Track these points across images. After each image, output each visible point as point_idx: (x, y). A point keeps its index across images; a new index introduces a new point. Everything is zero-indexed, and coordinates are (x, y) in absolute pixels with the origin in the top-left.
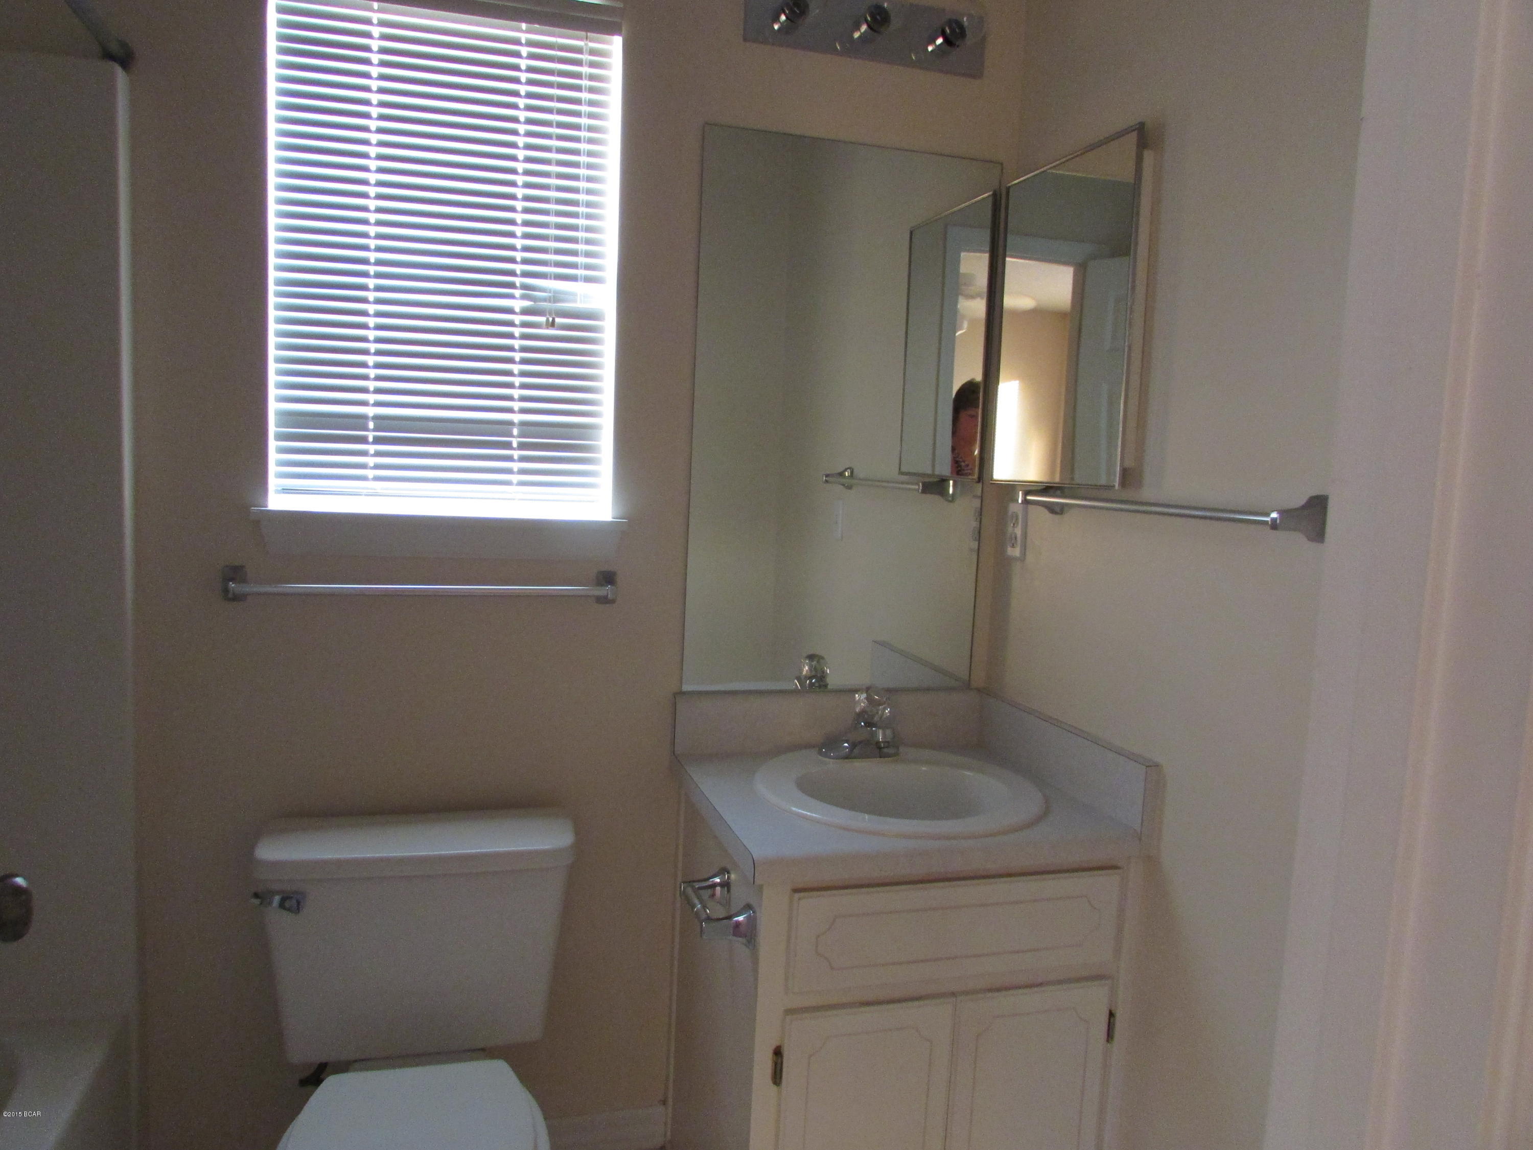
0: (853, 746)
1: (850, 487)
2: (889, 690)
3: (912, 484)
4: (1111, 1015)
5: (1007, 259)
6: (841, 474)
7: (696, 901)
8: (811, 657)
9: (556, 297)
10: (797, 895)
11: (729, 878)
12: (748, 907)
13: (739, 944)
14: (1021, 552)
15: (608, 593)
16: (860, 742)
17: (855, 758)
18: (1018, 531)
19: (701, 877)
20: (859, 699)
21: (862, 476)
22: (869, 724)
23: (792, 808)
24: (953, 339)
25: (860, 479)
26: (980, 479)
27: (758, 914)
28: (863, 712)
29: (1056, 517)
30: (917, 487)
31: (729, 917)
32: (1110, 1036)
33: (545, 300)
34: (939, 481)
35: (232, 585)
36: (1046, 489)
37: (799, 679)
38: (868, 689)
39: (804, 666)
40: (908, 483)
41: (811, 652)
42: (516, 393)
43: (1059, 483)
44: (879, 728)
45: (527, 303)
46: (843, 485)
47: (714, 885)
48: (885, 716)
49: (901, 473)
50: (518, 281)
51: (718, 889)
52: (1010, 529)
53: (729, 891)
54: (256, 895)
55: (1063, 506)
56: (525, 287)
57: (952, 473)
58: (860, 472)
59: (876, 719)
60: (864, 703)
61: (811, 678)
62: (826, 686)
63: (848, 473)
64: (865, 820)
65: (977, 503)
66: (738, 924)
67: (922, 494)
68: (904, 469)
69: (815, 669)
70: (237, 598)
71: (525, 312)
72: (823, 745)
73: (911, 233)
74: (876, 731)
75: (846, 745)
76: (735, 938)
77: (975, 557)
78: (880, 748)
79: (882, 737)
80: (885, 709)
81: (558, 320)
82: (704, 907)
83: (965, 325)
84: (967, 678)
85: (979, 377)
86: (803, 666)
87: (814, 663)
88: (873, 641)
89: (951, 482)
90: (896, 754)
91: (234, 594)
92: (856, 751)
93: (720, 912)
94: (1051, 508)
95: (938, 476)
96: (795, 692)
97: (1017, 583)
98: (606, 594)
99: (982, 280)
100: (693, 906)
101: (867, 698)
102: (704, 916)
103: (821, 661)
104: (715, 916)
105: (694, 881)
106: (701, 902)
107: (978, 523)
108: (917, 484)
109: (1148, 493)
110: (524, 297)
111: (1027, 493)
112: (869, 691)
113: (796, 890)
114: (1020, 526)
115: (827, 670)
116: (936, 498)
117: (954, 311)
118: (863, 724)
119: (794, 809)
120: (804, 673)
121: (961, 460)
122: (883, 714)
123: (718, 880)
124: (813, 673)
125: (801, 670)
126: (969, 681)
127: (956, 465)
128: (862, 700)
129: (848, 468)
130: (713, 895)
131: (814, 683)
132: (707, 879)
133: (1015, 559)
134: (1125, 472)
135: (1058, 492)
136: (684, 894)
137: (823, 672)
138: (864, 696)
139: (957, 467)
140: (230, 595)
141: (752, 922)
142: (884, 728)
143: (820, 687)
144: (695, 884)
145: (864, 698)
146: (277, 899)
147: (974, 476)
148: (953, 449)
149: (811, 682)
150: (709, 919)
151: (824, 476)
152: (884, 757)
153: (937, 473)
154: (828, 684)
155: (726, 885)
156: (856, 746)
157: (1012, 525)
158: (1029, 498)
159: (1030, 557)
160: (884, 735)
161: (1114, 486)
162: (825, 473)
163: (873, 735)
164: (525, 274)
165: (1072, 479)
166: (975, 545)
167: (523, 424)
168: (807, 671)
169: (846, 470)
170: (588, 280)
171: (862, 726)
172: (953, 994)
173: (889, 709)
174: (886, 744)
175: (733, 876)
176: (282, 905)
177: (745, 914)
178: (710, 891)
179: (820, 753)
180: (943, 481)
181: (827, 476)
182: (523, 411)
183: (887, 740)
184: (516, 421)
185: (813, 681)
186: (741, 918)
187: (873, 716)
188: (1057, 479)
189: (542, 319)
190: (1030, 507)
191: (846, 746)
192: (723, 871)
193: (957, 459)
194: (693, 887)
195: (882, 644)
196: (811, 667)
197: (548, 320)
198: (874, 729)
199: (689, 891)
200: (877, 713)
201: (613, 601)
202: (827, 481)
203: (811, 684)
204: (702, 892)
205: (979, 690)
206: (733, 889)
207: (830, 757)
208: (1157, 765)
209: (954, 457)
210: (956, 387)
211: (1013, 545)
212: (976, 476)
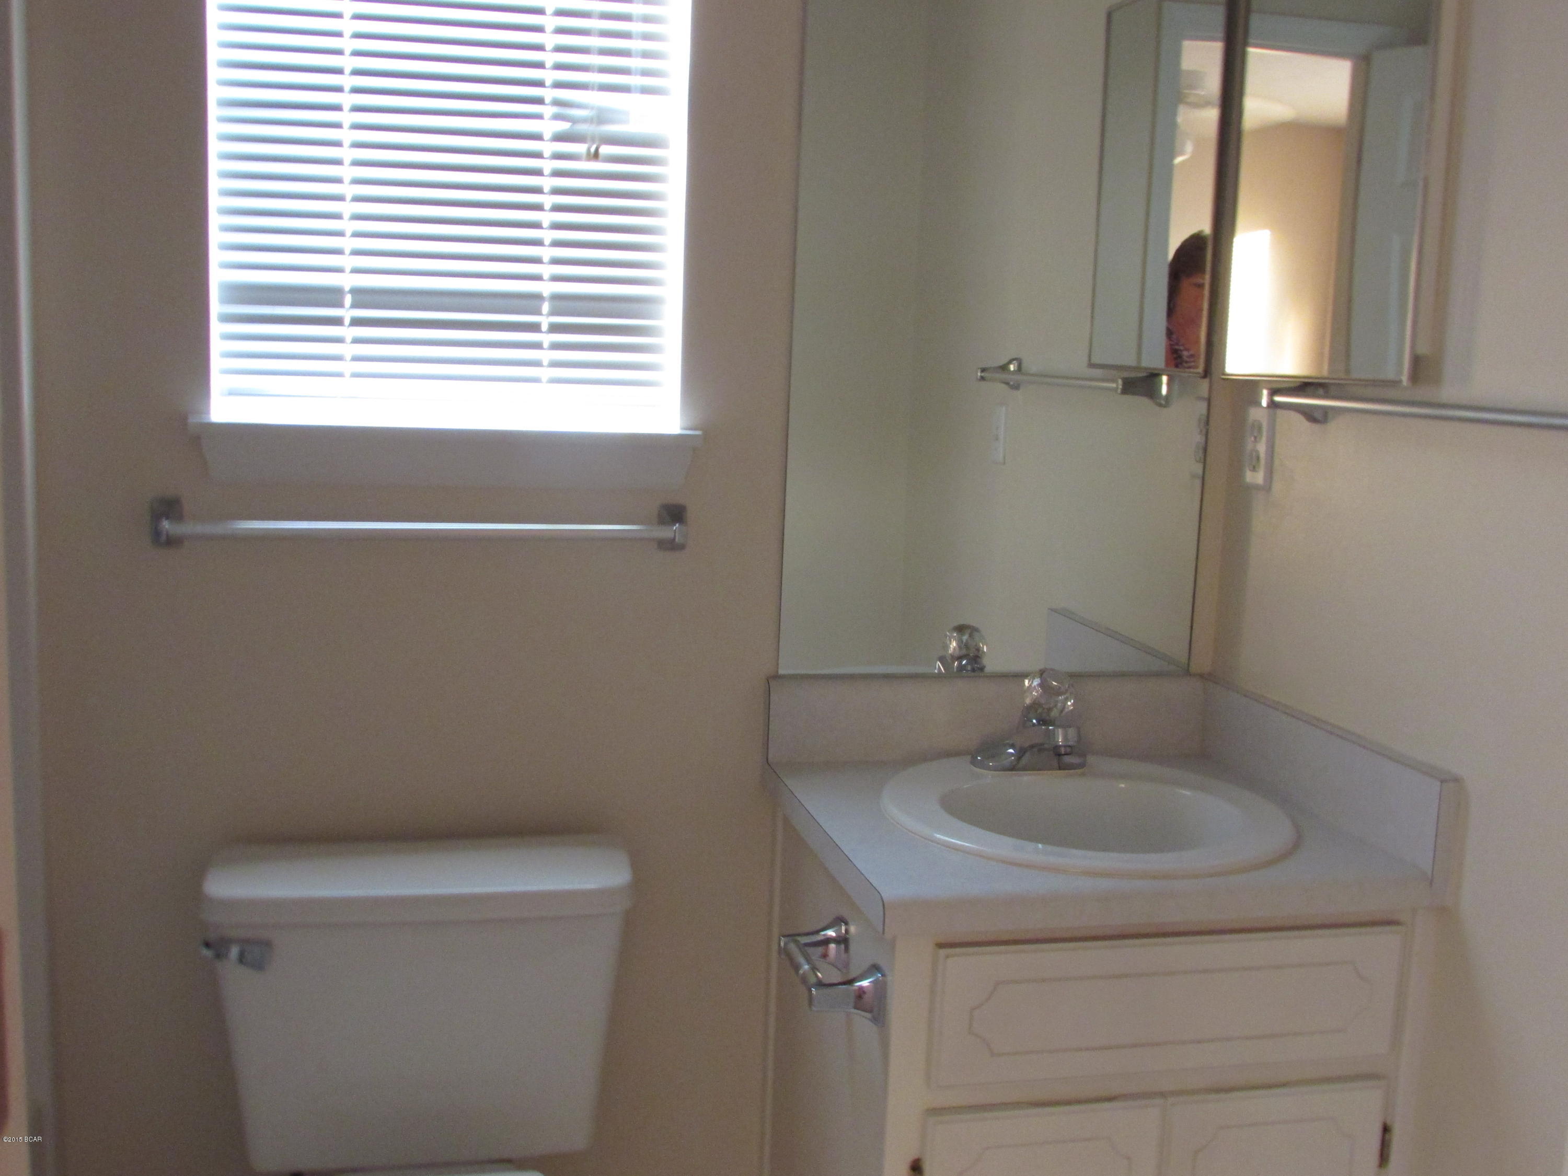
0: (1021, 753)
1: (1016, 387)
2: (1073, 676)
3: (1108, 381)
4: (1386, 1129)
5: (1251, 50)
6: (1004, 368)
7: (801, 960)
8: (960, 629)
9: (601, 117)
10: (943, 952)
11: (847, 931)
12: (875, 968)
13: (861, 1021)
14: (1265, 480)
15: (675, 536)
16: (1032, 747)
17: (1025, 769)
18: (1262, 448)
19: (807, 930)
20: (1030, 685)
21: (1034, 369)
22: (1043, 721)
23: (935, 835)
24: (1169, 168)
25: (1032, 375)
26: (1207, 373)
27: (889, 978)
28: (1035, 705)
29: (1315, 427)
30: (1114, 385)
31: (850, 982)
32: (1384, 1157)
33: (584, 120)
34: (1147, 377)
35: (166, 525)
36: (1303, 386)
37: (942, 659)
38: (1042, 673)
39: (950, 641)
40: (1103, 380)
41: (961, 622)
42: (546, 253)
43: (1328, 378)
44: (1059, 726)
45: (563, 126)
46: (1007, 384)
47: (827, 941)
48: (1066, 710)
49: (1092, 365)
50: (548, 94)
51: (832, 946)
52: (1249, 447)
53: (847, 949)
54: (207, 945)
55: (1325, 410)
56: (557, 103)
57: (1167, 364)
58: (1032, 365)
59: (1055, 713)
60: (1037, 692)
61: (960, 658)
62: (982, 669)
63: (1014, 367)
64: (1034, 852)
65: (1202, 407)
66: (861, 992)
67: (1122, 395)
68: (1096, 360)
69: (967, 646)
70: (172, 542)
71: (559, 138)
72: (978, 751)
73: (1109, 16)
74: (1053, 730)
75: (1011, 751)
76: (856, 1011)
77: (1198, 483)
78: (1059, 755)
79: (1062, 739)
80: (1067, 699)
81: (605, 150)
82: (814, 969)
83: (1189, 148)
84: (1184, 660)
85: (1206, 227)
86: (948, 642)
87: (965, 638)
88: (1049, 609)
89: (1165, 379)
90: (1082, 765)
91: (167, 535)
92: (1025, 760)
93: (835, 976)
94: (1310, 414)
95: (1146, 369)
96: (939, 676)
97: (1260, 521)
98: (673, 536)
99: (1212, 83)
100: (797, 967)
101: (1040, 685)
102: (813, 980)
103: (976, 635)
104: (827, 981)
105: (799, 935)
106: (808, 961)
107: (1204, 438)
108: (1113, 381)
109: (1449, 392)
110: (557, 117)
111: (1274, 392)
112: (1044, 675)
113: (941, 946)
114: (1264, 439)
115: (983, 648)
116: (1142, 402)
117: (1173, 125)
118: (1034, 721)
119: (938, 836)
120: (951, 651)
121: (1181, 348)
122: (1064, 708)
123: (831, 933)
124: (964, 652)
125: (946, 647)
126: (1189, 665)
127: (1175, 356)
128: (1035, 687)
129: (1014, 360)
130: (825, 956)
131: (965, 665)
132: (817, 932)
133: (1257, 487)
134: (1417, 361)
135: (1321, 391)
136: (784, 952)
137: (978, 650)
138: (1036, 682)
139: (1175, 359)
140: (163, 538)
141: (881, 989)
142: (1065, 727)
143: (973, 670)
144: (799, 938)
145: (1038, 685)
146: (234, 951)
147: (1196, 367)
148: (1169, 333)
149: (960, 663)
150: (820, 984)
151: (979, 371)
152: (1064, 769)
153: (1144, 364)
154: (985, 667)
155: (843, 941)
156: (1025, 753)
157: (1253, 439)
158: (1278, 399)
159: (1277, 486)
160: (1065, 738)
161: (1400, 381)
162: (981, 367)
163: (1051, 735)
164: (558, 85)
165: (1348, 371)
166: (1198, 469)
167: (556, 297)
168: (954, 649)
169: (1010, 362)
170: (645, 91)
171: (1034, 725)
172: (1163, 1095)
173: (1072, 701)
174: (1068, 750)
175: (852, 929)
176: (242, 959)
177: (870, 978)
178: (820, 950)
179: (974, 762)
180: (1153, 377)
181: (983, 370)
182: (556, 278)
183: (1070, 743)
184: (546, 294)
185: (964, 662)
186: (865, 983)
187: (1050, 710)
188: (1325, 372)
189: (580, 148)
190: (1280, 412)
191: (1011, 753)
192: (839, 921)
193: (1177, 347)
194: (796, 942)
195: (1066, 614)
196: (960, 642)
197: (589, 149)
198: (1051, 728)
199: (792, 947)
200: (1056, 706)
201: (681, 547)
202: (982, 378)
203: (961, 668)
204: (811, 950)
205: (1201, 676)
206: (853, 946)
207: (989, 768)
208: (1457, 780)
209: (1171, 345)
210: (1174, 243)
211: (1254, 467)
212: (1200, 369)
